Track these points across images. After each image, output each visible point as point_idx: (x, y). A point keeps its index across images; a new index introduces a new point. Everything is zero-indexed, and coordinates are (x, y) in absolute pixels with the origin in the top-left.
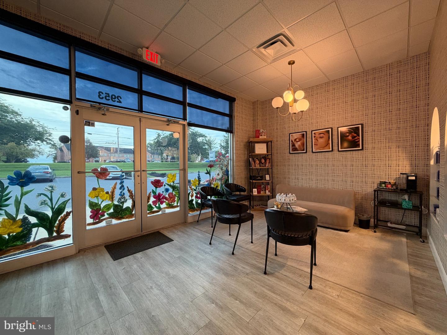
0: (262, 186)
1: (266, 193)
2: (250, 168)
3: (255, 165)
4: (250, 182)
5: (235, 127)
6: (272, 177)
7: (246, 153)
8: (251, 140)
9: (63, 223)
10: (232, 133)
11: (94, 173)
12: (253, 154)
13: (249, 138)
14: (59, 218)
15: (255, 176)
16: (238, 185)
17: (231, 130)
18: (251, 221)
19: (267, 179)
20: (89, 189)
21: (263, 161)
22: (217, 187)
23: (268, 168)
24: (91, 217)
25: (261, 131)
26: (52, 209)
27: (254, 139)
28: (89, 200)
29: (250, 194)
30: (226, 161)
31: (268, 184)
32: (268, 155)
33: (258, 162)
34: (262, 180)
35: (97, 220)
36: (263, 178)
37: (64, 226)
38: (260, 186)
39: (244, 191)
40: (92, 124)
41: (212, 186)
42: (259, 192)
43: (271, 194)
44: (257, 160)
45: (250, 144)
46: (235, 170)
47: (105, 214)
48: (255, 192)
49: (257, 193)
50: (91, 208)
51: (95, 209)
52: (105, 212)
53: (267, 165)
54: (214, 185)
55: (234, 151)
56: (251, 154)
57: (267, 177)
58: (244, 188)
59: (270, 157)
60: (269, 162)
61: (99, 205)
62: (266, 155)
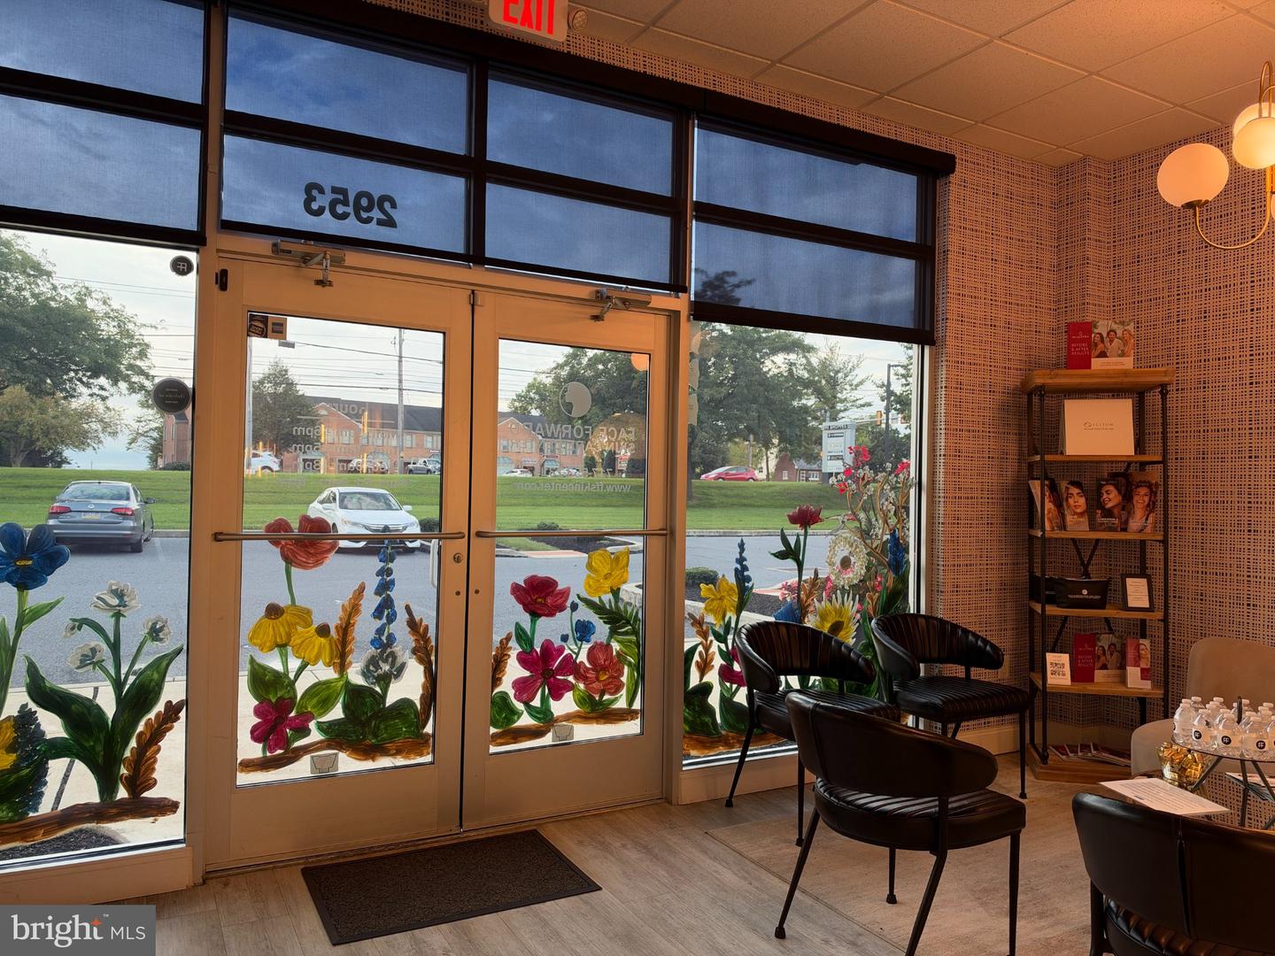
0: (1105, 641)
1: (1123, 681)
2: (1032, 538)
3: (1063, 516)
4: (1032, 611)
5: (952, 308)
6: (1163, 595)
7: (1012, 448)
8: (1039, 381)
9: (154, 748)
10: (932, 343)
11: (275, 542)
12: (1048, 457)
13: (1032, 365)
14: (141, 728)
15: (1061, 582)
16: (955, 627)
17: (927, 328)
18: (1006, 841)
19: (1131, 604)
20: (251, 613)
21: (1112, 497)
22: (837, 627)
23: (1143, 543)
24: (258, 735)
25: (1102, 328)
26: (118, 684)
27: (1057, 376)
28: (252, 661)
29: (1031, 681)
30: (892, 494)
31: (1142, 629)
32: (1143, 465)
33: (1082, 501)
34: (1101, 605)
35: (279, 751)
36: (1108, 593)
37: (155, 761)
38: (1092, 639)
39: (992, 659)
40: (277, 328)
41: (811, 622)
42: (1081, 673)
43: (1159, 693)
44: (1075, 491)
45: (1036, 399)
46: (940, 546)
47: (312, 725)
48: (1058, 669)
49: (1073, 679)
50: (256, 696)
51: (274, 700)
52: (310, 717)
53: (1135, 524)
54: (823, 617)
55: (941, 442)
56: (1038, 458)
57: (1137, 593)
58: (992, 646)
59: (1155, 474)
60: (1150, 507)
61: (287, 681)
62: (1129, 464)
